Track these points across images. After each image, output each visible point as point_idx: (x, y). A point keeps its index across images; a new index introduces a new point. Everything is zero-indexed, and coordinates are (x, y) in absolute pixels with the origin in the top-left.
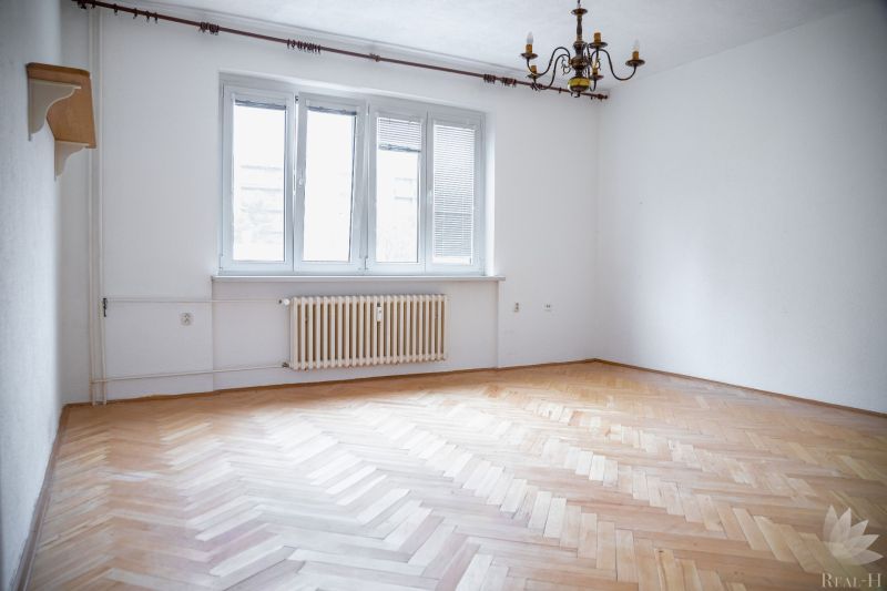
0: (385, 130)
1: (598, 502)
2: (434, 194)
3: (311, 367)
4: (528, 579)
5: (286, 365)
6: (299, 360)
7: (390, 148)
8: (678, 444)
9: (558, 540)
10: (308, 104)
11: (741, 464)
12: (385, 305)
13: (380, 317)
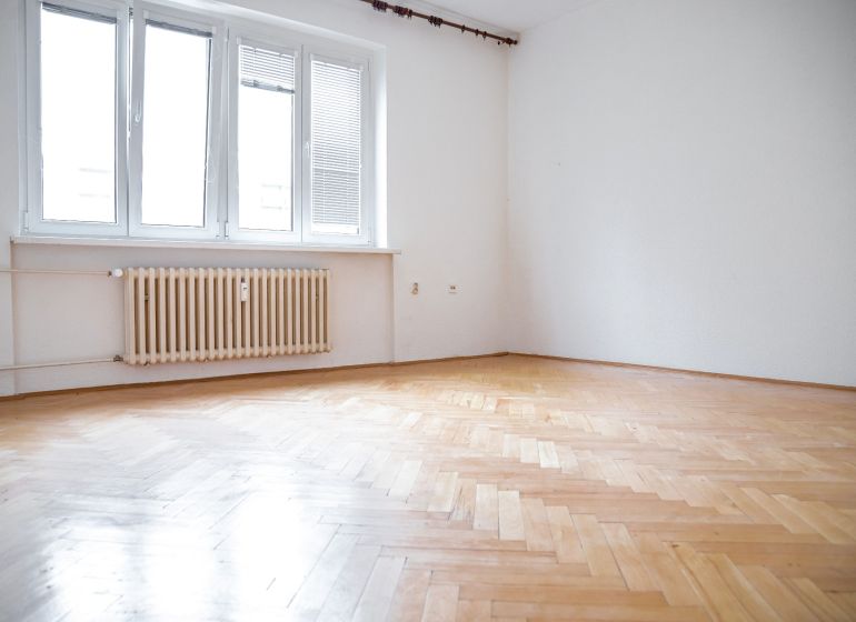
0: (249, 62)
1: (562, 492)
2: (312, 145)
3: (153, 360)
4: (493, 601)
5: (118, 359)
6: (137, 352)
7: (256, 85)
8: (637, 425)
9: (523, 543)
10: (146, 16)
11: (724, 442)
12: (251, 280)
13: (245, 296)
